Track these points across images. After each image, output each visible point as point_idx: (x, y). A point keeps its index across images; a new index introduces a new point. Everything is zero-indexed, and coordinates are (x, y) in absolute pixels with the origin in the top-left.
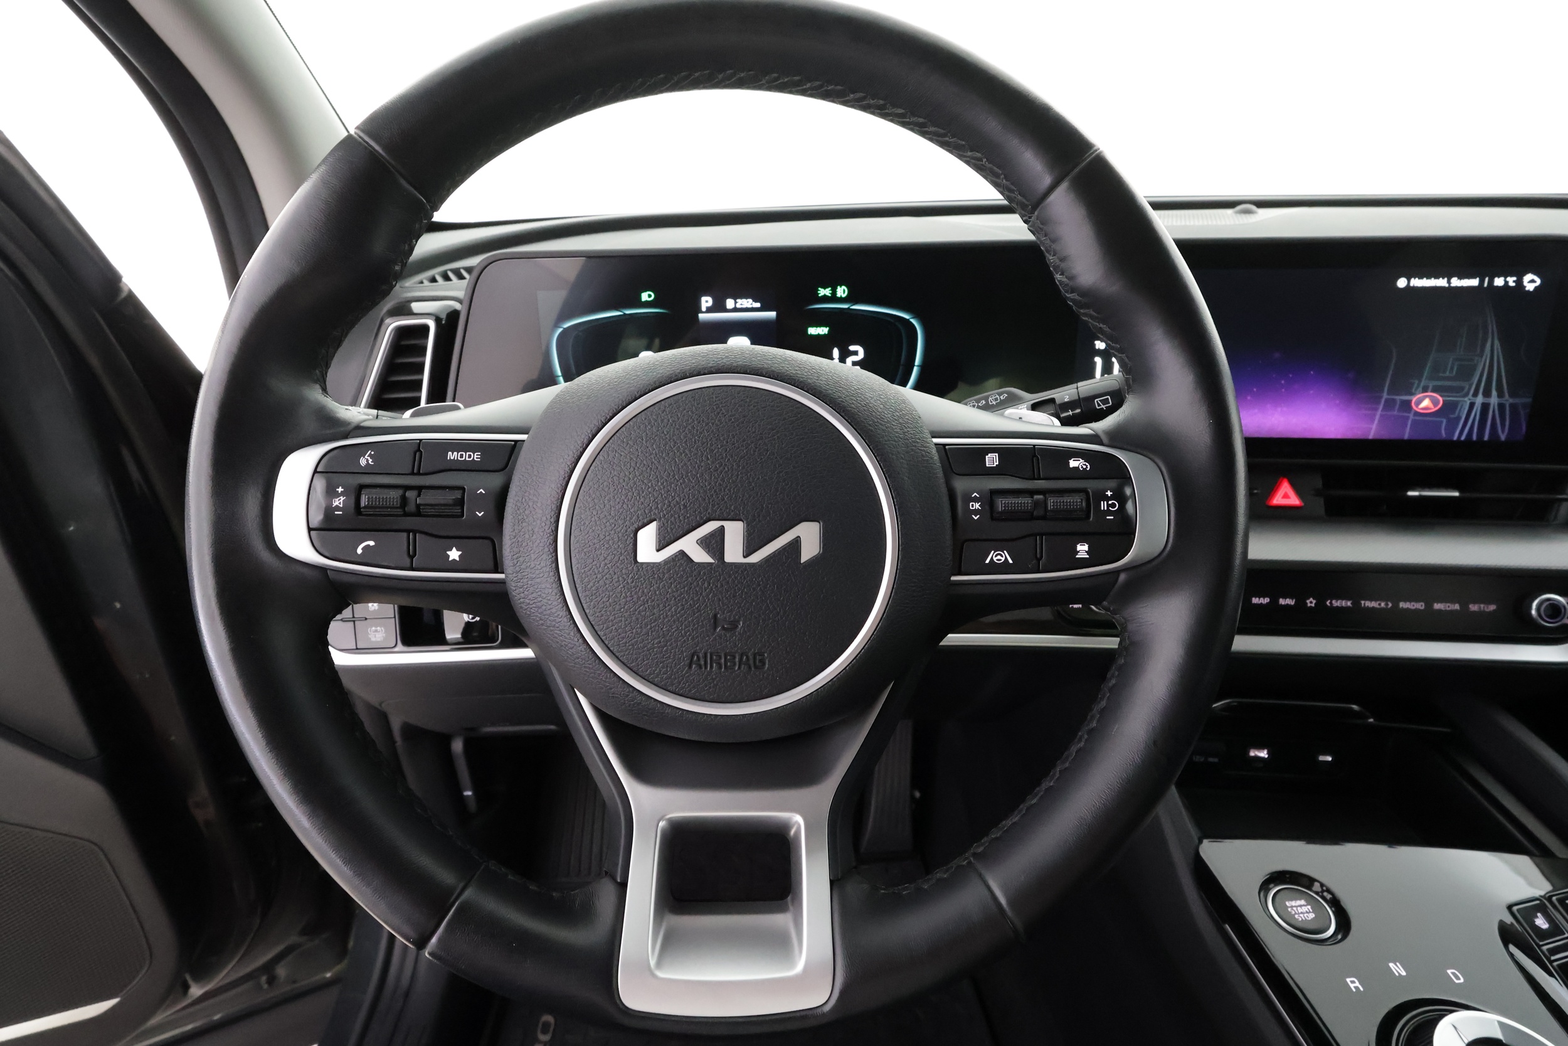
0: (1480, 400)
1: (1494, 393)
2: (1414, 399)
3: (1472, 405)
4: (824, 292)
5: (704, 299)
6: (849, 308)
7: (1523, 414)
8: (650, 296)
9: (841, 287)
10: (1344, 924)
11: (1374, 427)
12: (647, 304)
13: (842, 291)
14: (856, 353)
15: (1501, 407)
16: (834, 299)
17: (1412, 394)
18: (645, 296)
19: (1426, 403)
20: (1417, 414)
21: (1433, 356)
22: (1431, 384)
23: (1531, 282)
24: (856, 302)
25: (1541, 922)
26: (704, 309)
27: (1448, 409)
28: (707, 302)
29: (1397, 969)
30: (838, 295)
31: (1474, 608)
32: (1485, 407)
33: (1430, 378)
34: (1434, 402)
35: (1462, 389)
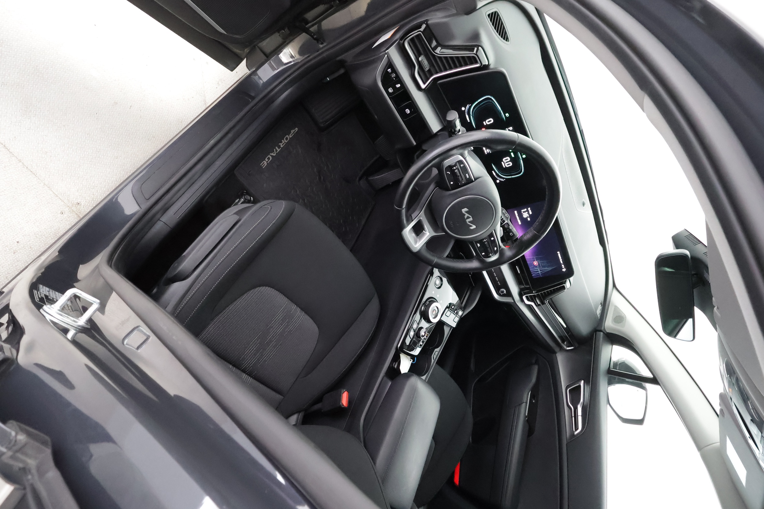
0: (539, 270)
1: (541, 272)
2: (536, 261)
3: (538, 269)
5: (511, 128)
7: (539, 276)
8: (508, 115)
10: (439, 288)
11: (528, 257)
12: (505, 116)
15: (539, 273)
17: (537, 261)
19: (535, 263)
20: (533, 263)
21: (545, 261)
22: (540, 263)
23: (564, 270)
24: (522, 160)
25: (453, 307)
26: (509, 128)
27: (536, 267)
29: (438, 296)
30: (523, 156)
31: (498, 282)
32: (538, 271)
33: (541, 262)
34: (536, 264)
35: (540, 267)
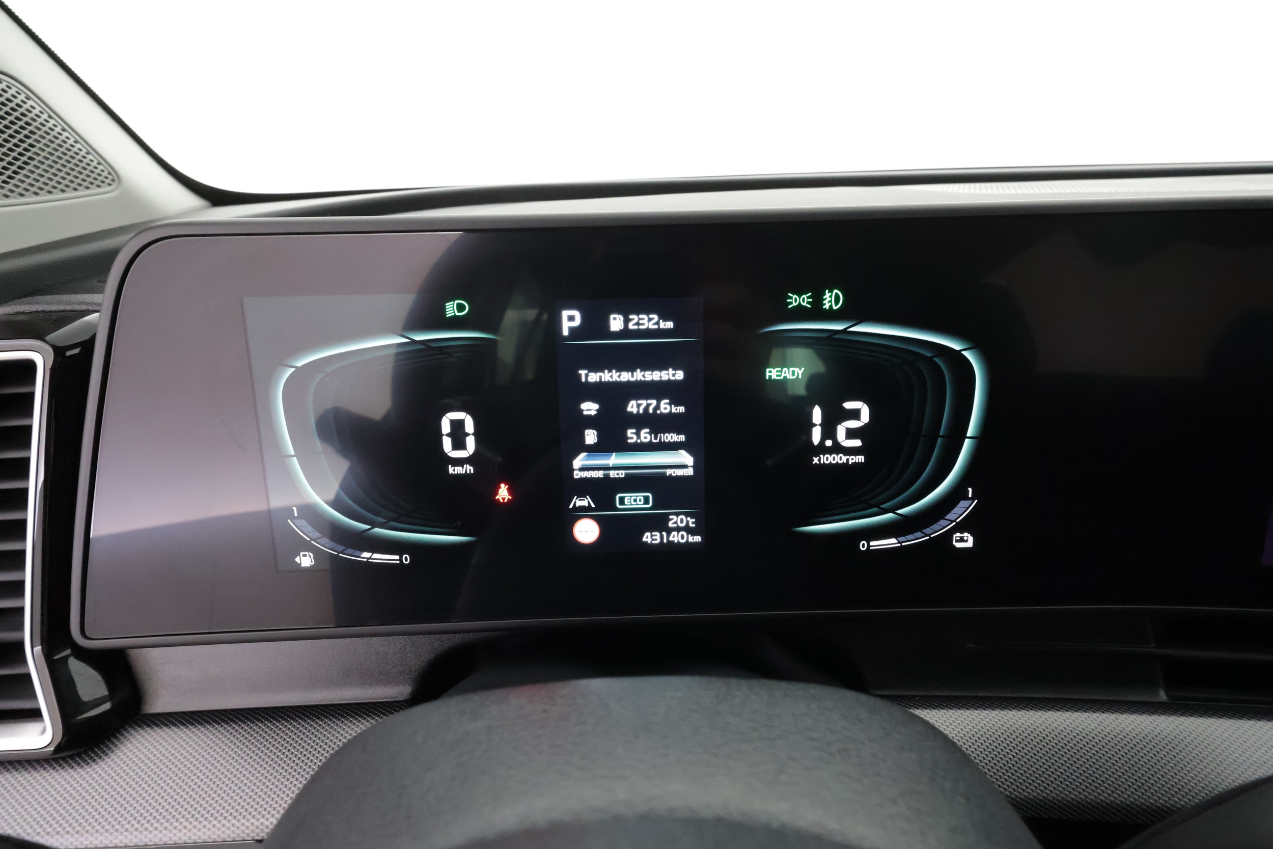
4: (795, 300)
5: (566, 314)
6: (844, 331)
8: (461, 308)
9: (831, 291)
13: (831, 299)
14: (855, 415)
16: (817, 312)
18: (451, 309)
24: (860, 321)
28: (571, 318)
30: (826, 306)
